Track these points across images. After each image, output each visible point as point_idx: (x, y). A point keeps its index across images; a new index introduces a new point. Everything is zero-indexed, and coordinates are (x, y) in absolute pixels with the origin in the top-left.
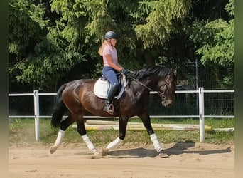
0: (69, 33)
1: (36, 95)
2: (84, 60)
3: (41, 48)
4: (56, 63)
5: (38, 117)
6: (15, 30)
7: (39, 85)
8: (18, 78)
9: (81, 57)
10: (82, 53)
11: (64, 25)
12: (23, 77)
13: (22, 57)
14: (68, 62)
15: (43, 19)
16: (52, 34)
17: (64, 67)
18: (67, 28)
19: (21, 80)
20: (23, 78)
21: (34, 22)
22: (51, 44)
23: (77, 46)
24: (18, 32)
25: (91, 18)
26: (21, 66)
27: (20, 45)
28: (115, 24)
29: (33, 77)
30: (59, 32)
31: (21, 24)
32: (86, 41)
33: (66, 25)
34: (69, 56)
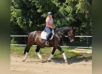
0: (69, 9)
2: (75, 21)
3: (56, 15)
4: (62, 22)
6: (45, 7)
9: (73, 20)
10: (74, 18)
11: (66, 5)
14: (68, 22)
15: (58, 3)
16: (61, 9)
17: (66, 24)
18: (68, 6)
21: (54, 4)
22: (61, 14)
23: (72, 14)
25: (78, 2)
28: (89, 5)
30: (64, 8)
31: (48, 5)
32: (76, 12)
33: (67, 5)
34: (68, 19)
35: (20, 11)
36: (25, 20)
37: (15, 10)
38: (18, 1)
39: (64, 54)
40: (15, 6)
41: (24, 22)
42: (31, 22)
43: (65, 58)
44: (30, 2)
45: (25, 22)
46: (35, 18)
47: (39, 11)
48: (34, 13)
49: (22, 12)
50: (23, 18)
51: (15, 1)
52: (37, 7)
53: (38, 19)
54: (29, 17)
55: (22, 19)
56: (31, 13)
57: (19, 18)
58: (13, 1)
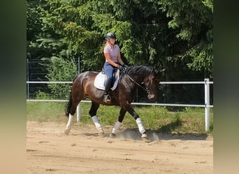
1: (207, 83)
5: (208, 106)
6: (187, 16)
7: (210, 73)
8: (189, 65)
12: (194, 64)
13: (194, 44)
19: (192, 67)
20: (194, 66)
21: (207, 8)
24: (190, 18)
26: (192, 53)
27: (193, 31)
29: (204, 64)
31: (194, 10)
35: (129, 24)
36: (139, 46)
37: (118, 22)
38: (122, 3)
39: (138, 121)
40: (116, 14)
41: (138, 50)
42: (152, 51)
43: (141, 129)
44: (151, 3)
45: (140, 52)
46: (161, 42)
47: (171, 24)
48: (160, 28)
49: (133, 28)
50: (135, 42)
51: (116, 3)
52: (168, 16)
53: (169, 42)
54: (149, 38)
55: (133, 45)
56: (152, 29)
57: (127, 43)
58: (112, 3)
